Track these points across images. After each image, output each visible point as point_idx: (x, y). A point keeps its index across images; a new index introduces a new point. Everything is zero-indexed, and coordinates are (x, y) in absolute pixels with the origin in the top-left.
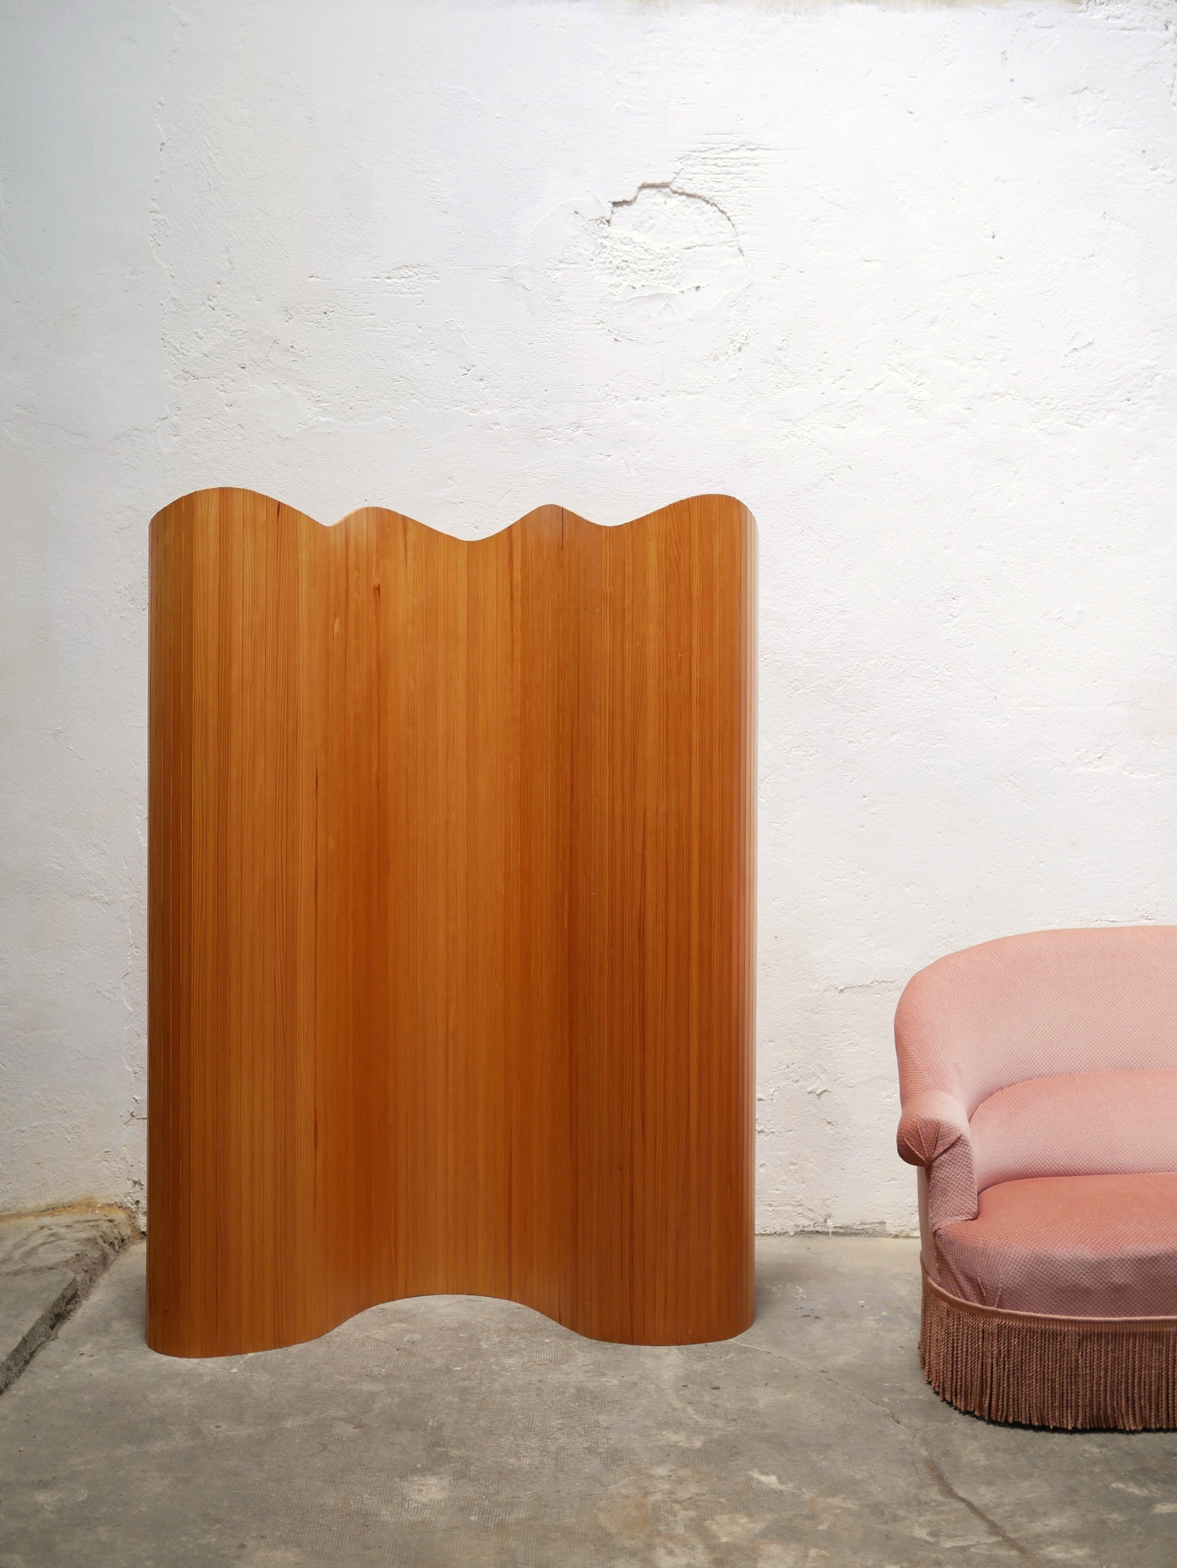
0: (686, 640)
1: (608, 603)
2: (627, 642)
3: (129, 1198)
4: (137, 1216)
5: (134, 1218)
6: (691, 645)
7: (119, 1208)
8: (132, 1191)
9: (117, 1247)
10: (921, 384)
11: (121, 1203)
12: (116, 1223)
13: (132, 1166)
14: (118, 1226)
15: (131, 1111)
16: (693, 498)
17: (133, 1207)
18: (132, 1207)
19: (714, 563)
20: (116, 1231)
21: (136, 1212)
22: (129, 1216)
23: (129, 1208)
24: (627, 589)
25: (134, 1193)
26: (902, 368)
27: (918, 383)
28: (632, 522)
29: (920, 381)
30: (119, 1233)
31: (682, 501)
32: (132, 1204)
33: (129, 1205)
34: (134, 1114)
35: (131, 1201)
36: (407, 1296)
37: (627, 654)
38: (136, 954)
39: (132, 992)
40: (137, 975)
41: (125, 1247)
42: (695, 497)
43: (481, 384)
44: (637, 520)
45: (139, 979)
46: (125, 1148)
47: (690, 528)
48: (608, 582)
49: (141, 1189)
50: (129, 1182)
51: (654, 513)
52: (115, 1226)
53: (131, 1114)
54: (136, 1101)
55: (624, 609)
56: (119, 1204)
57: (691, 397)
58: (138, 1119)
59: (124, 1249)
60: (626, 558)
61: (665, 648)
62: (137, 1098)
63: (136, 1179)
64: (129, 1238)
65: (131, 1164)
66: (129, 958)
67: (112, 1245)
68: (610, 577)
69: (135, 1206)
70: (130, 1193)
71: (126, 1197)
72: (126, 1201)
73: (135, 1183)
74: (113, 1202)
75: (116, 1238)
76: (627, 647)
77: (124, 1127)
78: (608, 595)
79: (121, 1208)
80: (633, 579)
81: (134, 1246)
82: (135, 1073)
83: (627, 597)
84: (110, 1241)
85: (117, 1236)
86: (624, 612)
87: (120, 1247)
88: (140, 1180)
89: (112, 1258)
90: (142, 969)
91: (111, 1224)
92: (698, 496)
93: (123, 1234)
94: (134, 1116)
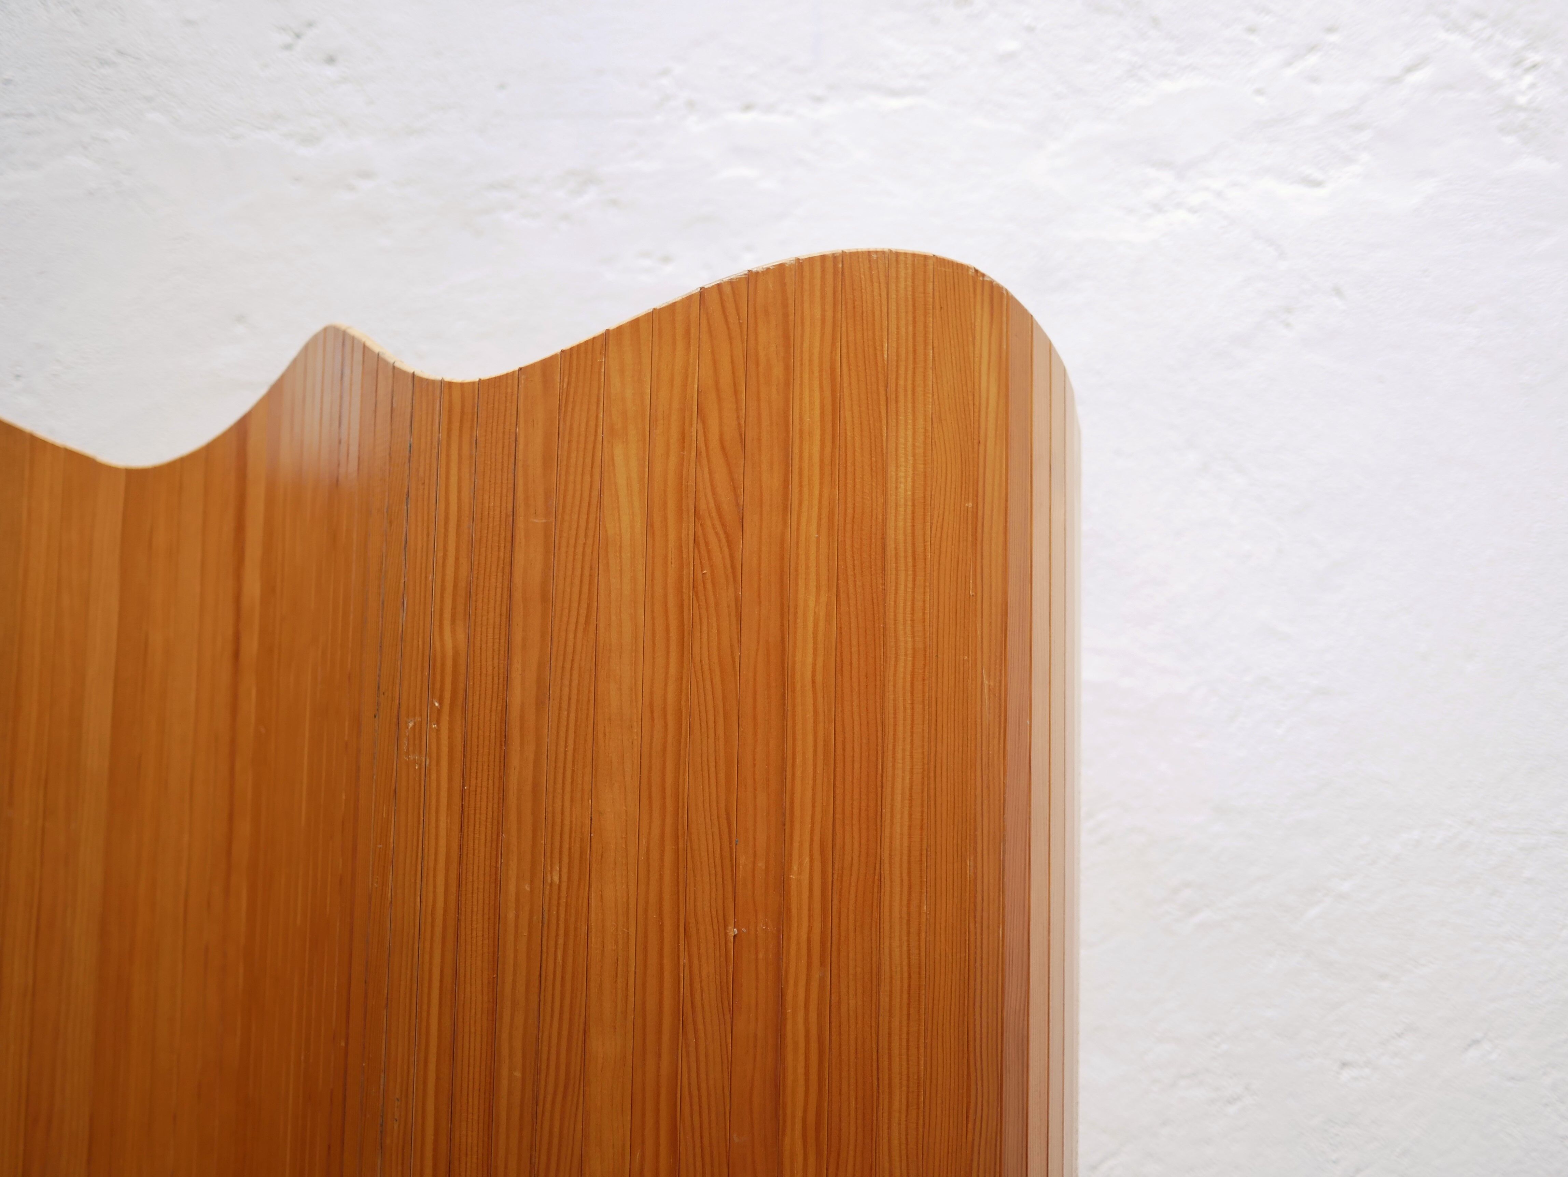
0: (761, 864)
1: (447, 695)
2: (513, 864)
6: (782, 886)
10: (1534, 66)
16: (800, 265)
19: (891, 532)
24: (517, 638)
26: (1478, 24)
27: (1528, 63)
28: (546, 365)
29: (1534, 57)
31: (752, 277)
37: (511, 915)
42: (811, 260)
43: (331, 72)
44: (568, 355)
47: (787, 384)
48: (447, 615)
51: (635, 324)
55: (505, 721)
57: (895, 103)
60: (521, 510)
61: (667, 896)
68: (455, 587)
76: (512, 889)
78: (449, 663)
80: (545, 598)
83: (516, 676)
86: (504, 741)
92: (823, 258)
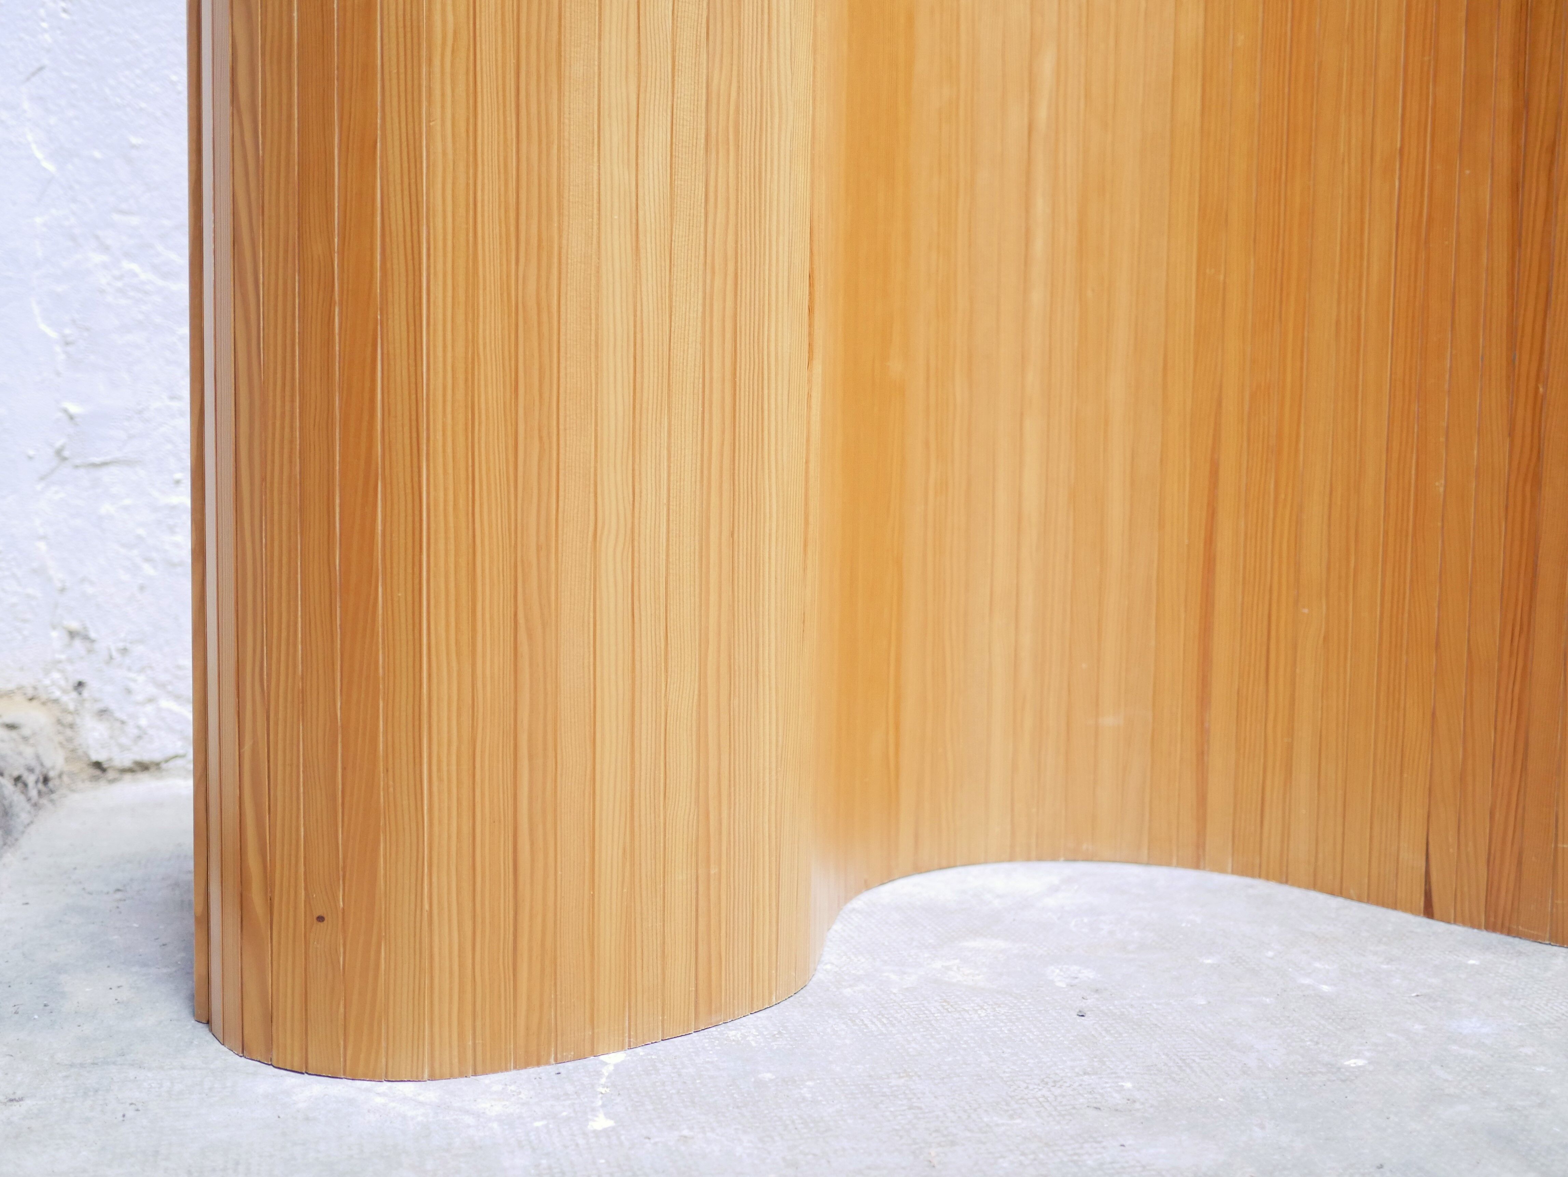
3: (56, 675)
4: (78, 721)
5: (71, 726)
7: (31, 699)
8: (63, 657)
9: (33, 793)
11: (35, 688)
12: (26, 731)
13: (63, 590)
14: (31, 741)
15: (58, 444)
17: (69, 699)
18: (65, 699)
20: (29, 751)
21: (76, 712)
22: (59, 722)
23: (56, 701)
25: (70, 661)
30: (38, 757)
32: (64, 691)
33: (57, 694)
34: (66, 453)
35: (63, 683)
36: (918, 869)
38: (64, 15)
39: (53, 120)
40: (66, 74)
41: (54, 796)
45: (74, 86)
46: (42, 546)
49: (90, 651)
50: (54, 634)
52: (25, 739)
53: (59, 452)
54: (71, 417)
56: (30, 692)
58: (77, 467)
59: (52, 801)
62: (74, 409)
63: (74, 625)
64: (60, 776)
65: (59, 585)
66: (45, 25)
67: (20, 785)
69: (74, 695)
70: (60, 662)
71: (47, 672)
72: (47, 682)
73: (72, 634)
74: (11, 686)
75: (31, 770)
77: (39, 487)
79: (34, 702)
81: (76, 797)
82: (67, 344)
84: (16, 774)
85: (33, 763)
87: (40, 793)
88: (85, 628)
89: (24, 817)
90: (81, 57)
91: (14, 734)
93: (48, 763)
94: (65, 459)
